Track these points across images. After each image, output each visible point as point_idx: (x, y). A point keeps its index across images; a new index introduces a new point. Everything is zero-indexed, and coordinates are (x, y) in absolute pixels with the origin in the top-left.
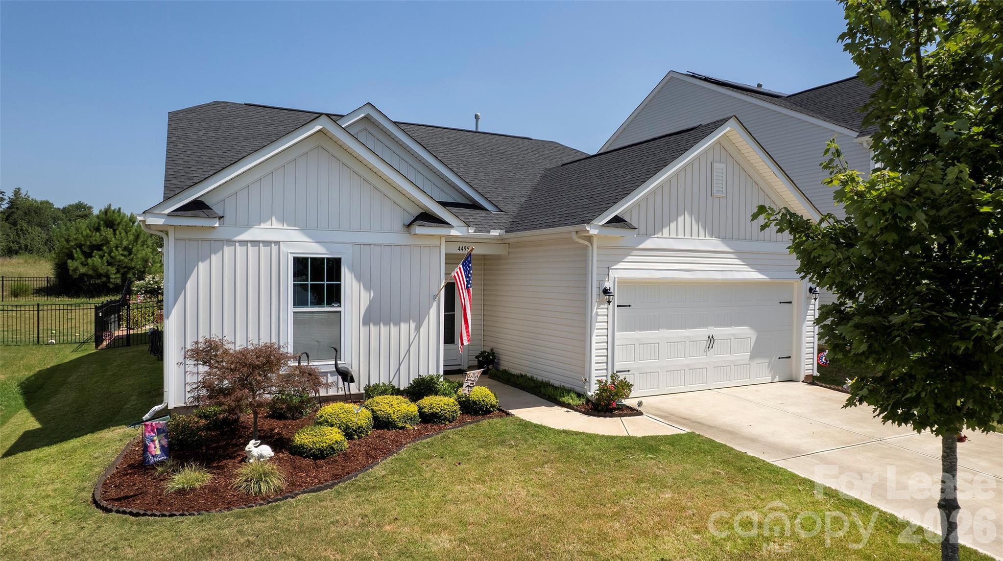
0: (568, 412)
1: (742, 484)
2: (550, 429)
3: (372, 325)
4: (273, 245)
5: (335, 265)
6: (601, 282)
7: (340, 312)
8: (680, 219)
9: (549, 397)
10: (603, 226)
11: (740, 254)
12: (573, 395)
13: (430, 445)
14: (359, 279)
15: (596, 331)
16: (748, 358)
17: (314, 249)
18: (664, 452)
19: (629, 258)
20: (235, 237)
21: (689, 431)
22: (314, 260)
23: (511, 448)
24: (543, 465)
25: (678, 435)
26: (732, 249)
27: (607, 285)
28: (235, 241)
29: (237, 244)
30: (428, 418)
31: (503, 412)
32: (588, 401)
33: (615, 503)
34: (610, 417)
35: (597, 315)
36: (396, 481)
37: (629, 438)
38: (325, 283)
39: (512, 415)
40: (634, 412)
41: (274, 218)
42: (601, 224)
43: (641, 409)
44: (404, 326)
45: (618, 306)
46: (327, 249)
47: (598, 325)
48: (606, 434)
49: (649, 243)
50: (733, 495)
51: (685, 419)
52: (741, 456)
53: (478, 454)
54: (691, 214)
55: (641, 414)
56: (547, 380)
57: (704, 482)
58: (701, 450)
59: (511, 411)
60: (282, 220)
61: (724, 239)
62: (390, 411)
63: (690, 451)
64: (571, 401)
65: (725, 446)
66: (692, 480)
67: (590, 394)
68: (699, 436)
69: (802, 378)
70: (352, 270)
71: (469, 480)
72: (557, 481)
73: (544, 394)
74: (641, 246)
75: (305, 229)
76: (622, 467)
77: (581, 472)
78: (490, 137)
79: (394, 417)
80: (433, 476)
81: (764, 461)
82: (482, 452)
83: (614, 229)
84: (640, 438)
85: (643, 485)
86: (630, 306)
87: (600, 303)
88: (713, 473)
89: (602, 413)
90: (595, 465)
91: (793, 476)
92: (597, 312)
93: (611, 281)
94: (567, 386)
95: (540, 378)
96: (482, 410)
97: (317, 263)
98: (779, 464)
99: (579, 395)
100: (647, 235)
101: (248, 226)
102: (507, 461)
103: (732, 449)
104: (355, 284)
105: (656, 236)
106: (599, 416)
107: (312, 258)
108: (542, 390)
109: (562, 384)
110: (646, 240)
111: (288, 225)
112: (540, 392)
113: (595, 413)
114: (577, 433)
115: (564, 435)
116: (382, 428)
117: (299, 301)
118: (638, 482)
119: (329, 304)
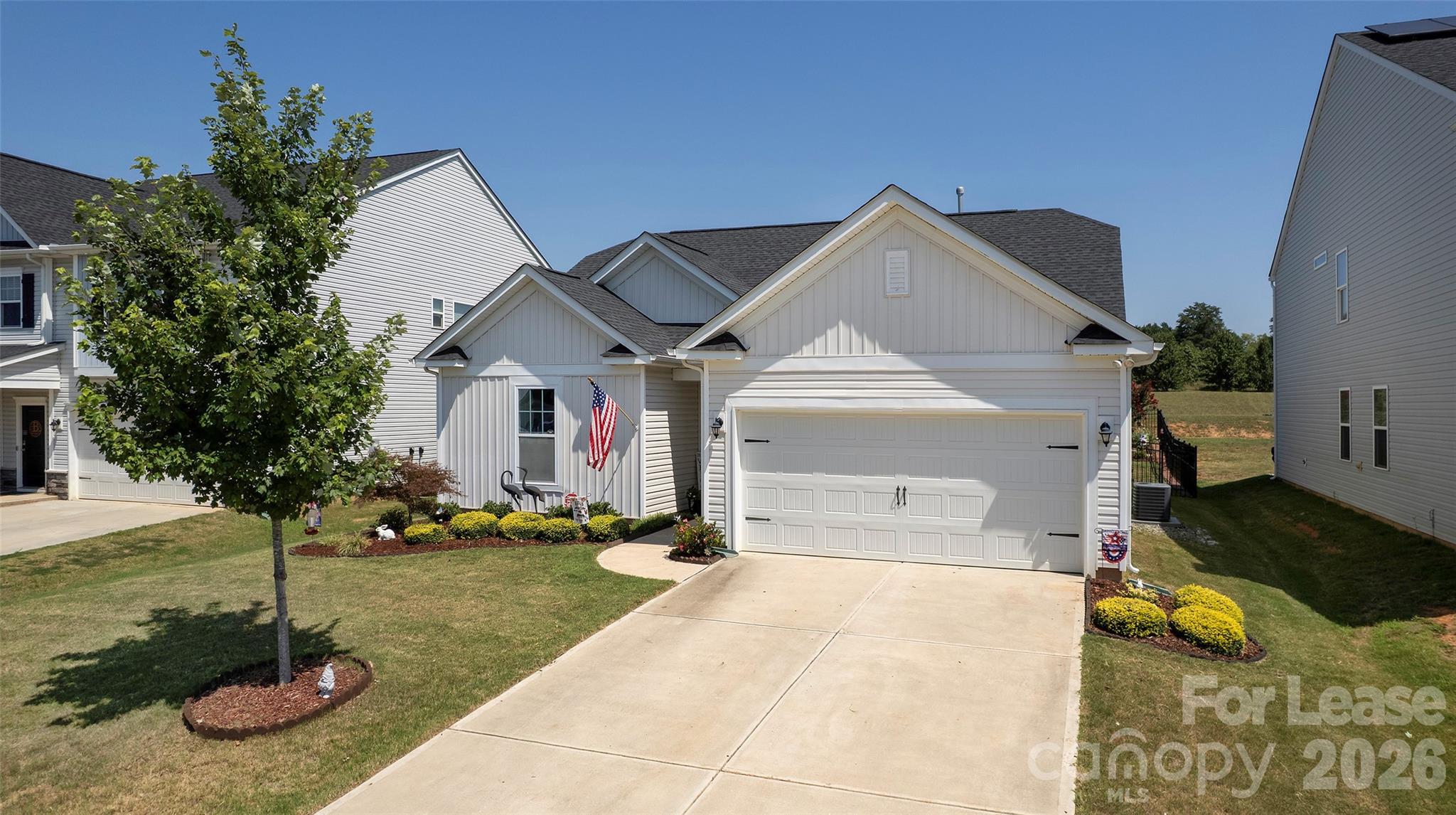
3: (580, 452)
4: (504, 379)
5: (549, 395)
6: (714, 412)
7: (554, 438)
8: (832, 332)
10: (690, 349)
11: (939, 374)
14: (568, 407)
16: (980, 526)
17: (536, 383)
19: (753, 384)
22: (533, 391)
26: (925, 367)
27: (722, 416)
28: (479, 377)
29: (481, 380)
35: (711, 449)
38: (543, 411)
41: (505, 357)
45: (748, 441)
46: (544, 382)
47: (713, 461)
49: (780, 365)
54: (848, 324)
60: (509, 358)
61: (908, 354)
69: (1089, 572)
70: (563, 400)
74: (765, 371)
75: (526, 365)
81: (627, 609)
86: (767, 441)
92: (711, 446)
93: (726, 411)
97: (536, 393)
100: (779, 356)
101: (487, 364)
104: (565, 413)
105: (792, 356)
107: (532, 390)
110: (777, 361)
111: (515, 362)
117: (524, 427)
119: (546, 431)
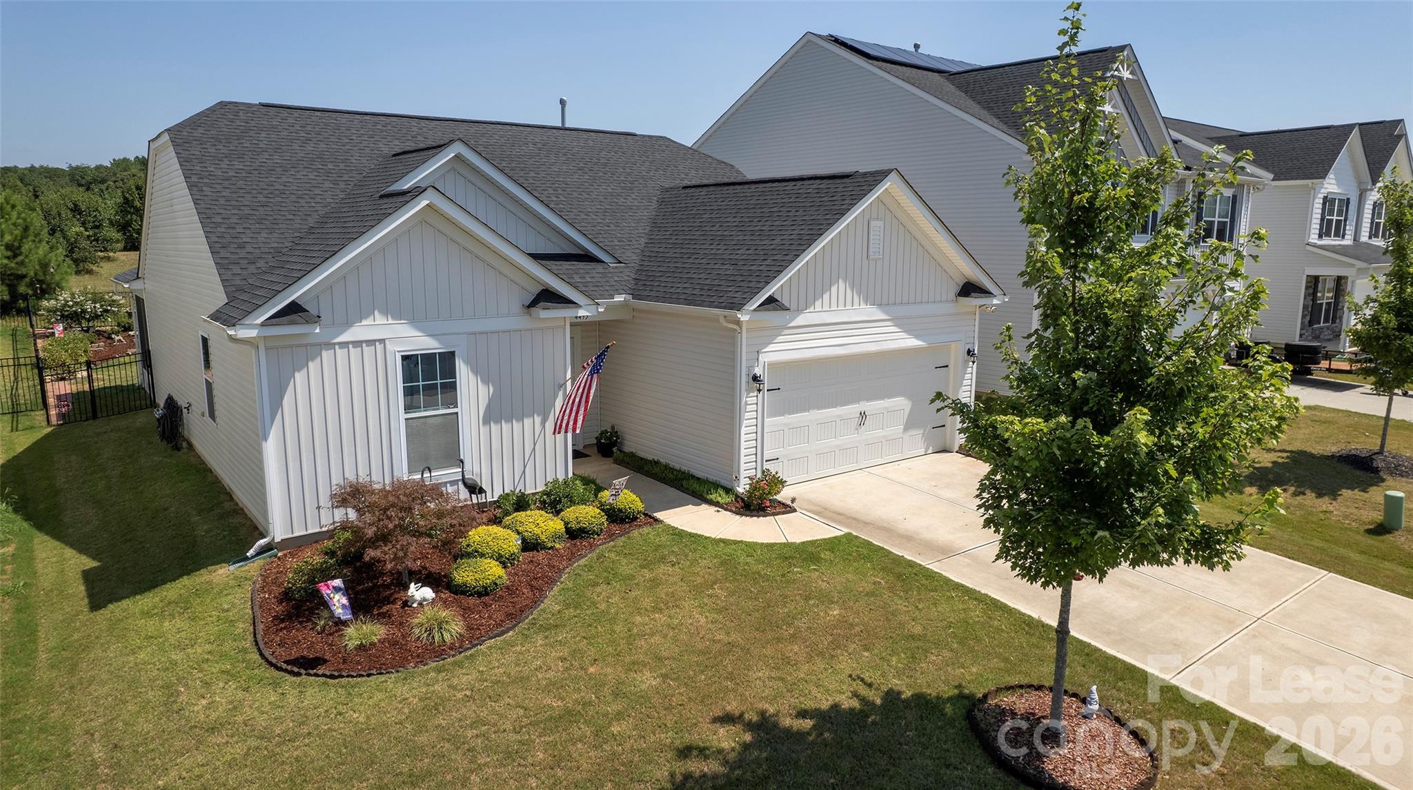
0: (718, 511)
1: (902, 594)
2: (706, 538)
3: (492, 424)
4: (377, 343)
5: (448, 360)
6: (750, 368)
7: (457, 413)
8: (834, 289)
9: (693, 492)
10: (755, 310)
11: (895, 320)
12: (721, 491)
13: (589, 568)
14: (476, 371)
15: (745, 422)
16: (901, 431)
17: (423, 343)
18: (826, 561)
19: (780, 338)
20: (334, 338)
21: (846, 530)
22: (424, 356)
23: (673, 565)
24: (712, 586)
25: (836, 538)
26: (888, 316)
27: (758, 371)
28: (335, 344)
29: (337, 347)
30: (575, 534)
31: (650, 517)
32: (737, 496)
33: (789, 625)
34: (763, 516)
35: (747, 405)
36: (575, 617)
37: (788, 545)
38: (439, 382)
39: (661, 522)
40: (787, 509)
41: (376, 312)
42: (752, 308)
43: (794, 505)
44: (527, 422)
45: (768, 390)
46: (441, 343)
47: (747, 415)
48: (765, 542)
49: (801, 320)
50: (895, 607)
51: (839, 514)
52: (899, 560)
53: (643, 576)
54: (845, 281)
55: (795, 511)
56: (686, 469)
57: (867, 595)
58: (860, 556)
59: (658, 515)
60: (386, 312)
61: (879, 305)
62: (537, 531)
63: (850, 557)
64: (719, 499)
65: (883, 548)
66: (857, 593)
67: (739, 489)
68: (857, 537)
69: (956, 448)
70: (468, 362)
71: (646, 610)
72: (731, 604)
73: (687, 489)
74: (790, 325)
75: (414, 321)
76: (788, 582)
77: (751, 592)
78: (585, 135)
79: (543, 537)
80: (608, 606)
81: (920, 565)
82: (648, 574)
83: (765, 312)
84: (799, 544)
85: (812, 602)
86: (779, 388)
87: (749, 391)
88: (874, 583)
89: (755, 513)
90: (763, 582)
91: (948, 581)
92: (746, 401)
93: (761, 366)
94: (712, 478)
95: (677, 467)
96: (629, 518)
97: (429, 358)
98: (935, 567)
99: (728, 491)
100: (799, 311)
101: (348, 324)
102: (675, 583)
103: (891, 552)
104: (472, 377)
105: (808, 310)
106: (752, 516)
108: (684, 483)
109: (706, 475)
110: (798, 316)
111: (394, 318)
112: (682, 485)
113: (748, 512)
114: (735, 542)
115: (722, 545)
116: (532, 550)
117: (411, 405)
118: (807, 598)
119: (446, 405)
